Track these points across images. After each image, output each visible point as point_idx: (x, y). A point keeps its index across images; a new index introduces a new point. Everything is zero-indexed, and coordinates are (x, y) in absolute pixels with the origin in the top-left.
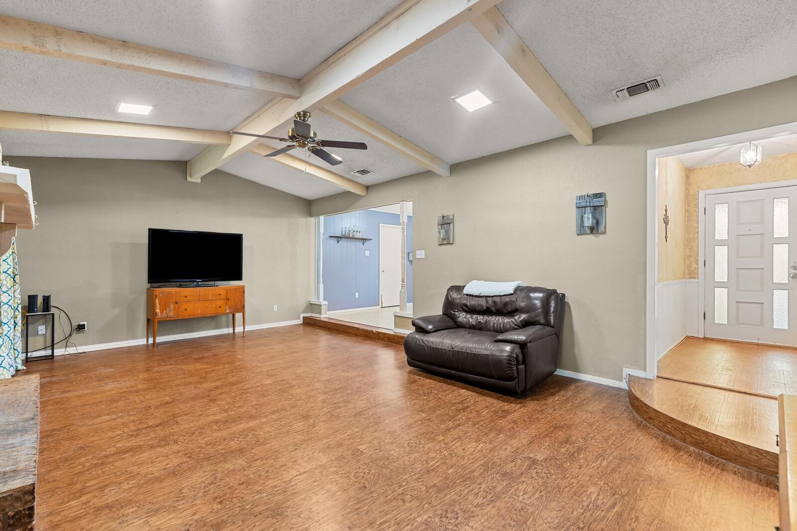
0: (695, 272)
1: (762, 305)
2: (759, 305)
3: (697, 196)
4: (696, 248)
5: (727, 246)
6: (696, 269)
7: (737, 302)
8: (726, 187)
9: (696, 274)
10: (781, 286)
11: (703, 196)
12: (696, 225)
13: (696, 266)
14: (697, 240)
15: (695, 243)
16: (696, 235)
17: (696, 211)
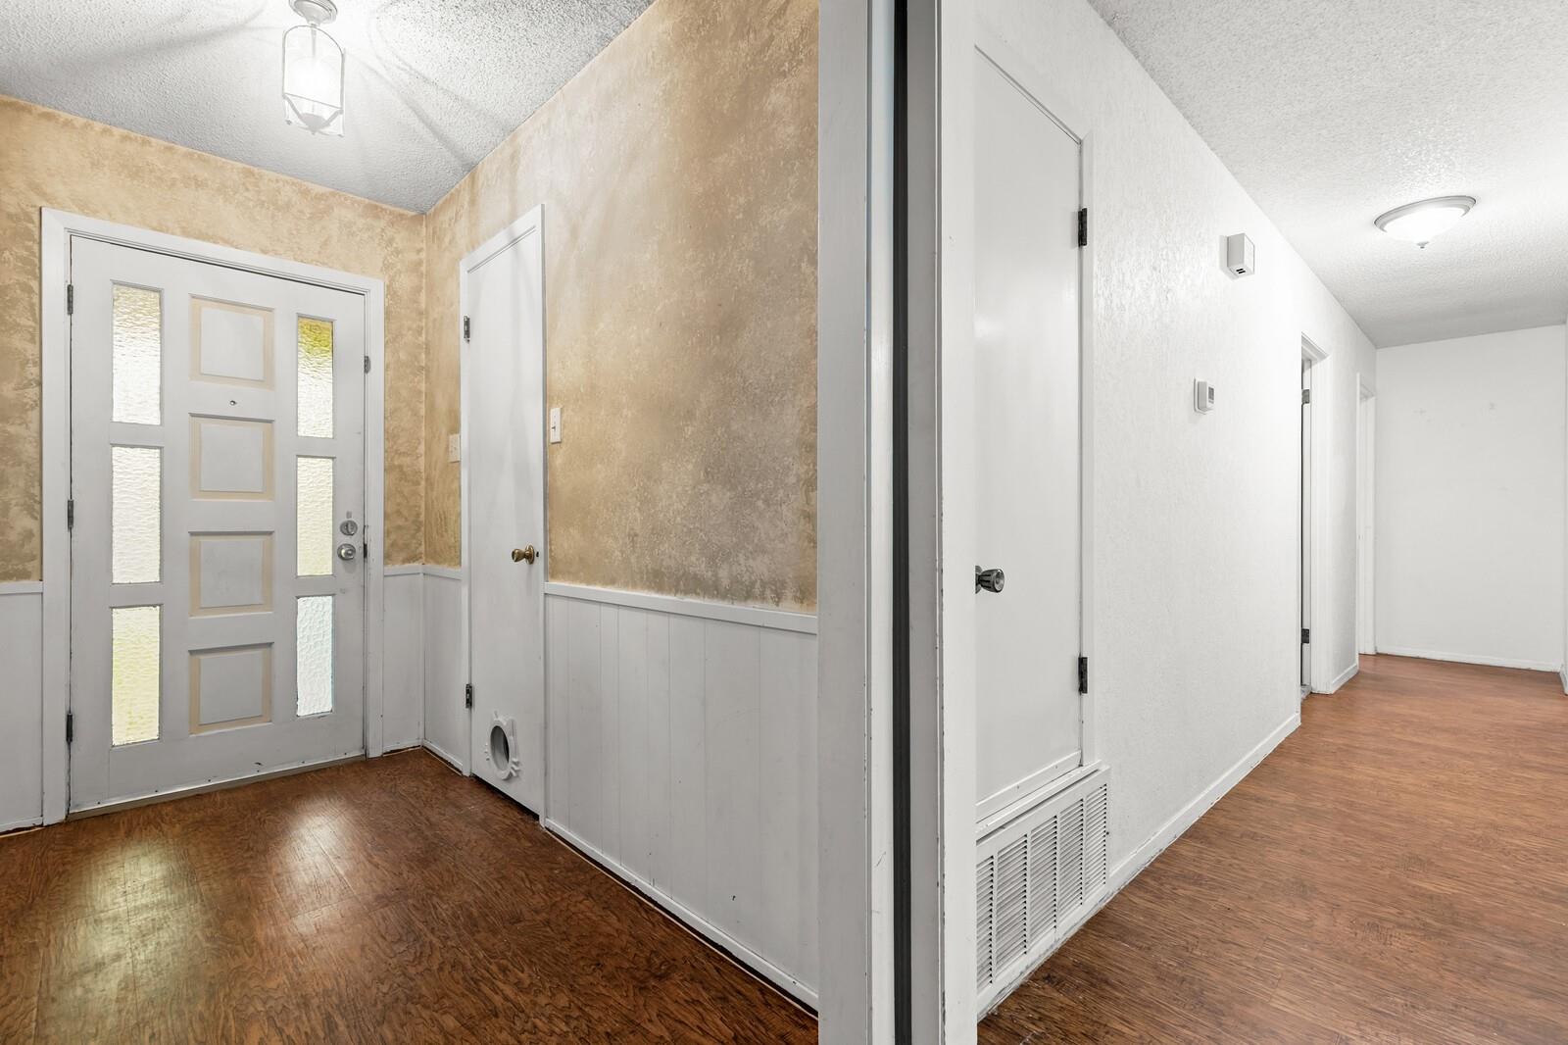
0: (27, 549)
1: (267, 650)
2: (258, 652)
3: (34, 228)
4: (30, 450)
5: (158, 451)
6: (29, 535)
7: (192, 652)
8: (154, 229)
9: (33, 558)
10: (314, 587)
11: (64, 237)
12: (31, 350)
13: (31, 524)
14: (34, 415)
15: (25, 423)
16: (32, 392)
17: (30, 290)
